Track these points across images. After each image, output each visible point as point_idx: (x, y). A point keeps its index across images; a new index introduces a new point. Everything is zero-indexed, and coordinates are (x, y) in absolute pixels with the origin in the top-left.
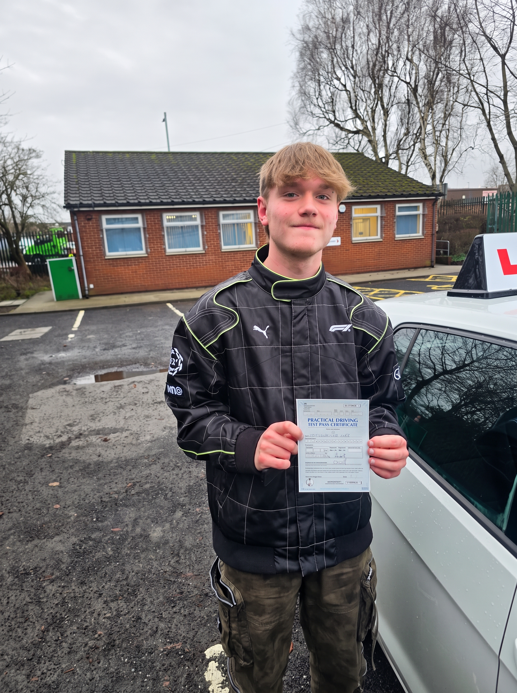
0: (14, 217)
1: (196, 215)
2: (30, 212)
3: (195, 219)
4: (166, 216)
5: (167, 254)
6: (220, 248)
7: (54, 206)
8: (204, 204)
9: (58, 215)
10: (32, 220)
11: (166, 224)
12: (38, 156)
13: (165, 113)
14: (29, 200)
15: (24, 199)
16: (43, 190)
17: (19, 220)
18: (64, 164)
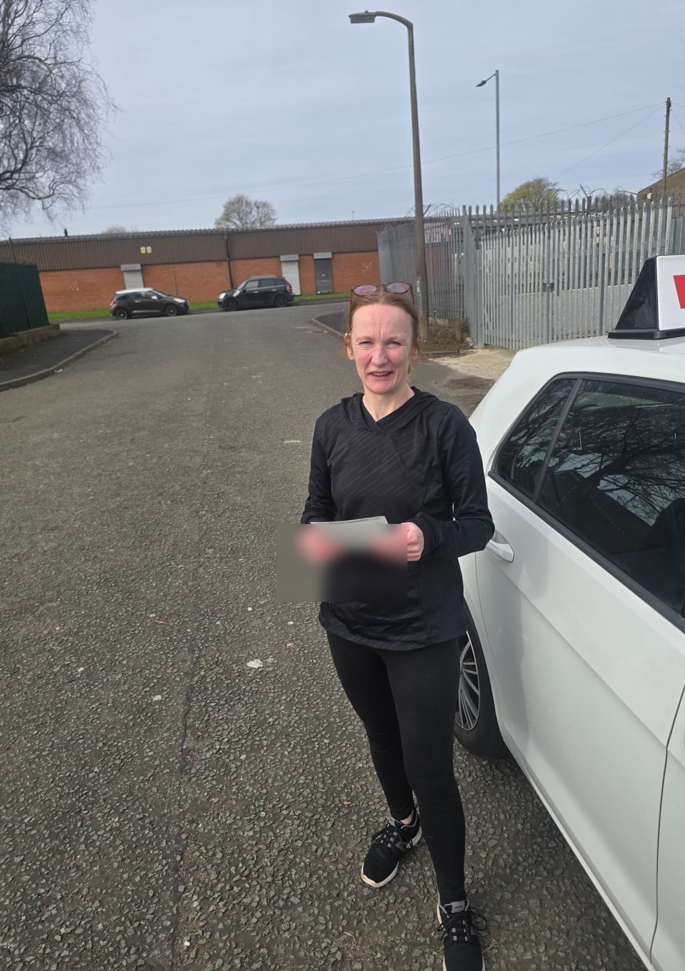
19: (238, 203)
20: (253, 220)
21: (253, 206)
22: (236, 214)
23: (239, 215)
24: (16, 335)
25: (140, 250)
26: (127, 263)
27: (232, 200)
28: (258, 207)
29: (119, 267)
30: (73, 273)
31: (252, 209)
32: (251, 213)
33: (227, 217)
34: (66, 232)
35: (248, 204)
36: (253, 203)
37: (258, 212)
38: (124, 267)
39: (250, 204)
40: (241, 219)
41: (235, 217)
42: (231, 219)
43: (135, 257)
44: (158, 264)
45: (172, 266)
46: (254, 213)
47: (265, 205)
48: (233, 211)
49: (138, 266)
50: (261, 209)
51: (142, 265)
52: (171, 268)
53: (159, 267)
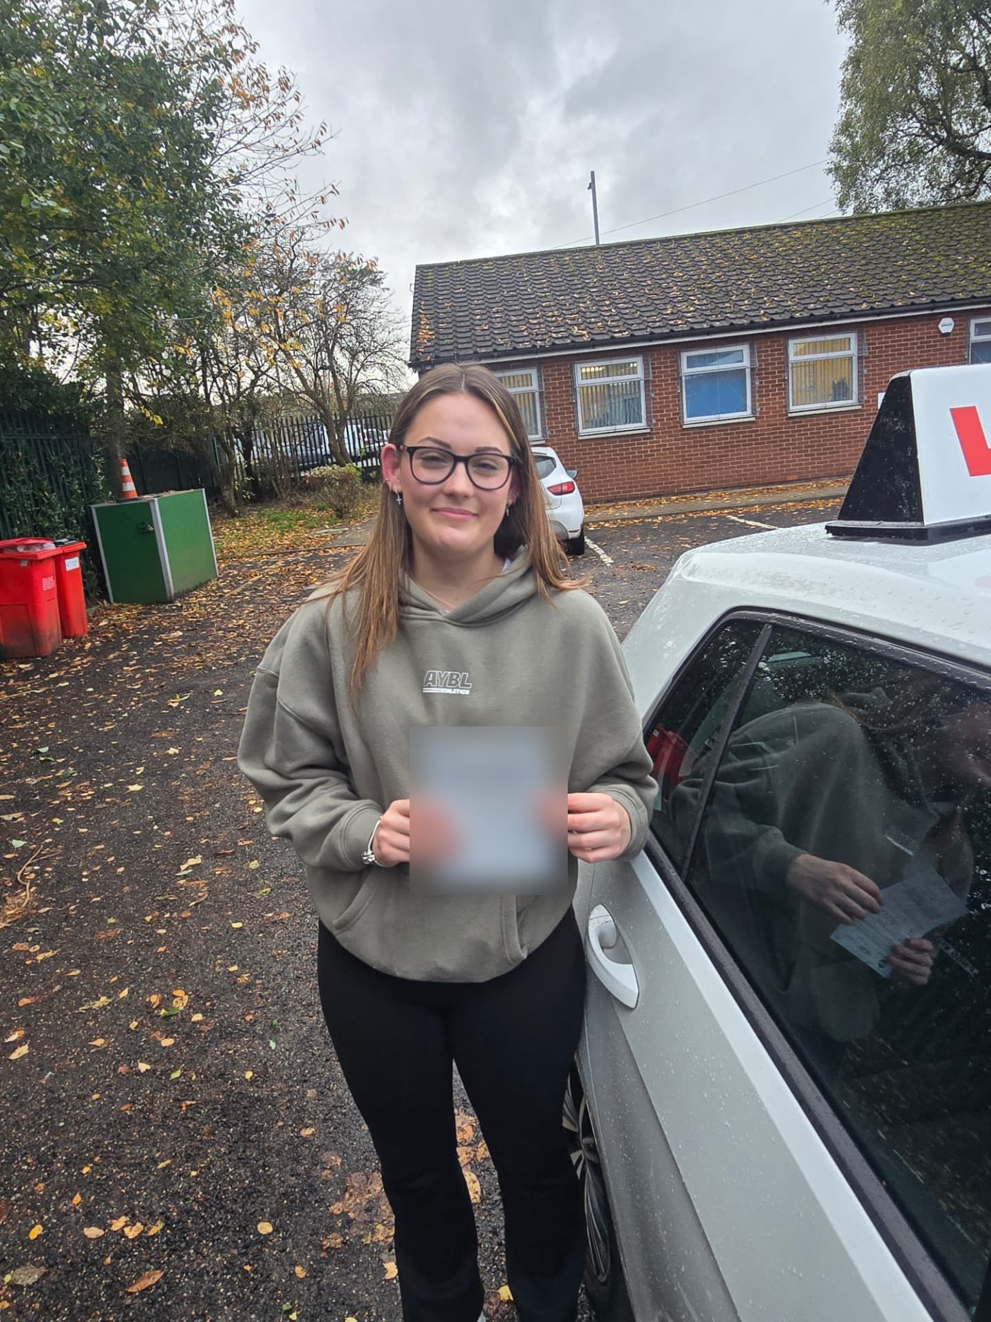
0: (337, 389)
1: (638, 362)
2: (361, 378)
3: (634, 371)
4: (581, 369)
5: (580, 438)
6: (681, 422)
7: (398, 363)
8: (651, 340)
9: (402, 378)
10: (364, 391)
11: (580, 382)
12: (375, 282)
13: (593, 173)
14: (361, 357)
15: (354, 355)
16: (381, 336)
17: (344, 390)
18: (413, 290)
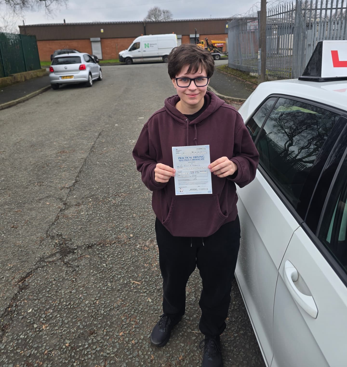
19: (155, 10)
20: (161, 18)
21: (162, 12)
22: (153, 16)
23: (155, 16)
24: (12, 76)
25: (100, 31)
26: (94, 37)
27: (152, 9)
28: (164, 13)
29: (89, 39)
30: (66, 41)
31: (161, 14)
32: (160, 15)
33: (149, 17)
34: (64, 21)
35: (159, 11)
36: (162, 10)
37: (164, 15)
38: (92, 39)
39: (161, 11)
40: (155, 18)
41: (153, 17)
42: (151, 18)
43: (98, 34)
44: (110, 38)
45: (116, 39)
46: (162, 15)
47: (167, 12)
48: (152, 14)
49: (99, 39)
50: (165, 14)
51: (101, 39)
52: (115, 40)
53: (110, 40)
